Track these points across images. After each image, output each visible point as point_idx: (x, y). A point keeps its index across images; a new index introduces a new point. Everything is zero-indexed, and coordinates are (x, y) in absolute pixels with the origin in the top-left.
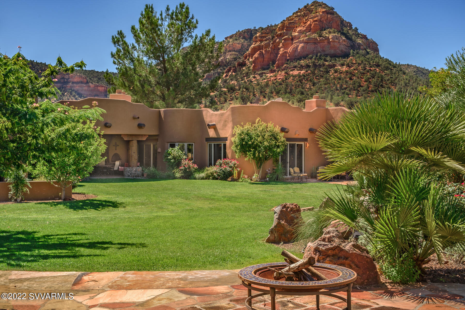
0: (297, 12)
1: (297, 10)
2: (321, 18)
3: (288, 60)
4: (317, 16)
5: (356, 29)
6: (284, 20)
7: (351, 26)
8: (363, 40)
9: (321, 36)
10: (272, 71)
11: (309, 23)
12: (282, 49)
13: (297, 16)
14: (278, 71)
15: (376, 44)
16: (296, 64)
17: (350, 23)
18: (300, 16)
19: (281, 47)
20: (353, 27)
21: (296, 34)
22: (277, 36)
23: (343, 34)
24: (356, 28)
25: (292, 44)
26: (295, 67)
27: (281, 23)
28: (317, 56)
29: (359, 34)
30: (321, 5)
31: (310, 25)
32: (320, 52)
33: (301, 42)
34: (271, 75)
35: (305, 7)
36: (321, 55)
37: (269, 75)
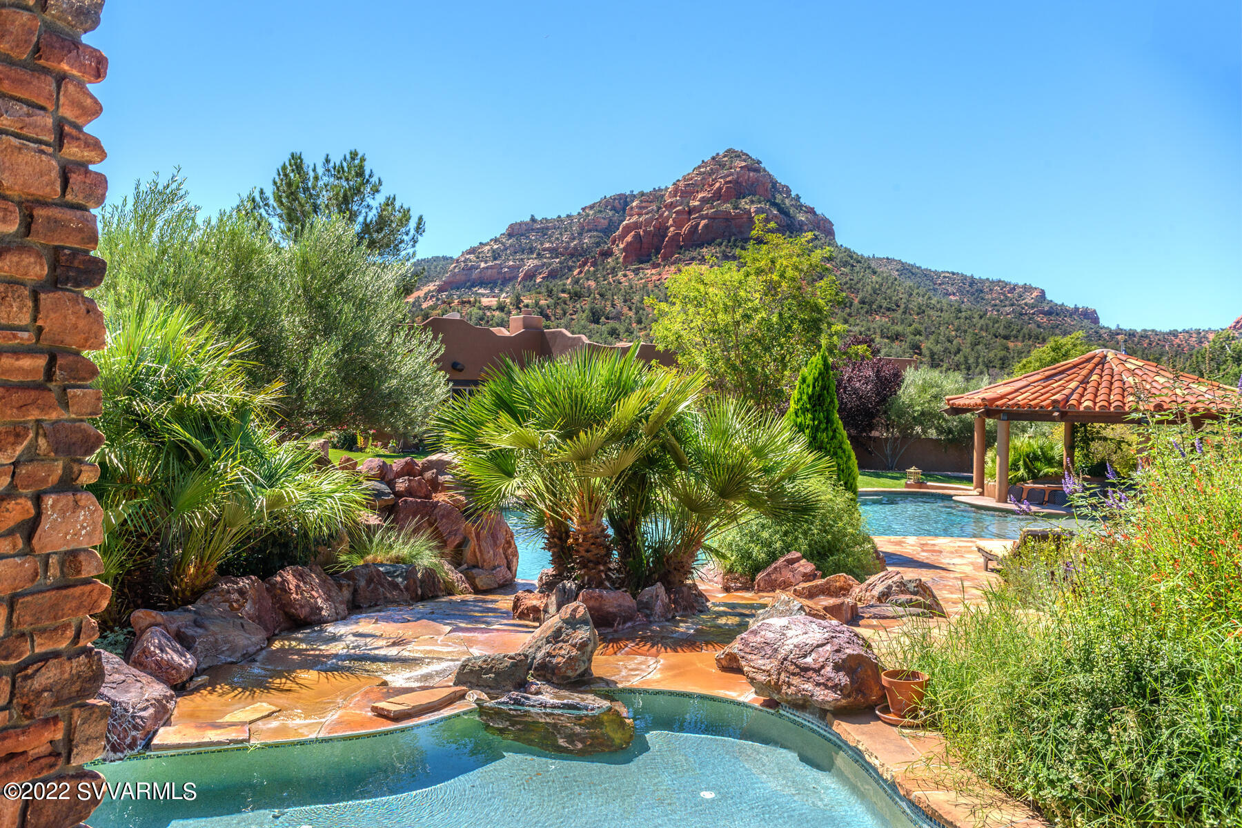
0: (699, 167)
1: (700, 163)
2: (738, 178)
3: (681, 248)
4: (731, 174)
5: (798, 198)
6: (678, 181)
7: (788, 192)
8: (809, 216)
9: (736, 209)
10: (655, 266)
11: (717, 185)
12: (672, 229)
13: (700, 174)
14: (664, 266)
15: (830, 222)
16: (695, 254)
17: (787, 187)
18: (704, 173)
19: (672, 226)
20: (793, 194)
21: (697, 203)
22: (665, 206)
23: (774, 204)
24: (797, 195)
25: (689, 220)
26: (693, 259)
27: (674, 184)
28: (729, 242)
29: (801, 206)
30: (739, 156)
31: (720, 189)
32: (734, 235)
33: (702, 217)
34: (654, 271)
35: (713, 158)
36: (736, 240)
37: (649, 271)
